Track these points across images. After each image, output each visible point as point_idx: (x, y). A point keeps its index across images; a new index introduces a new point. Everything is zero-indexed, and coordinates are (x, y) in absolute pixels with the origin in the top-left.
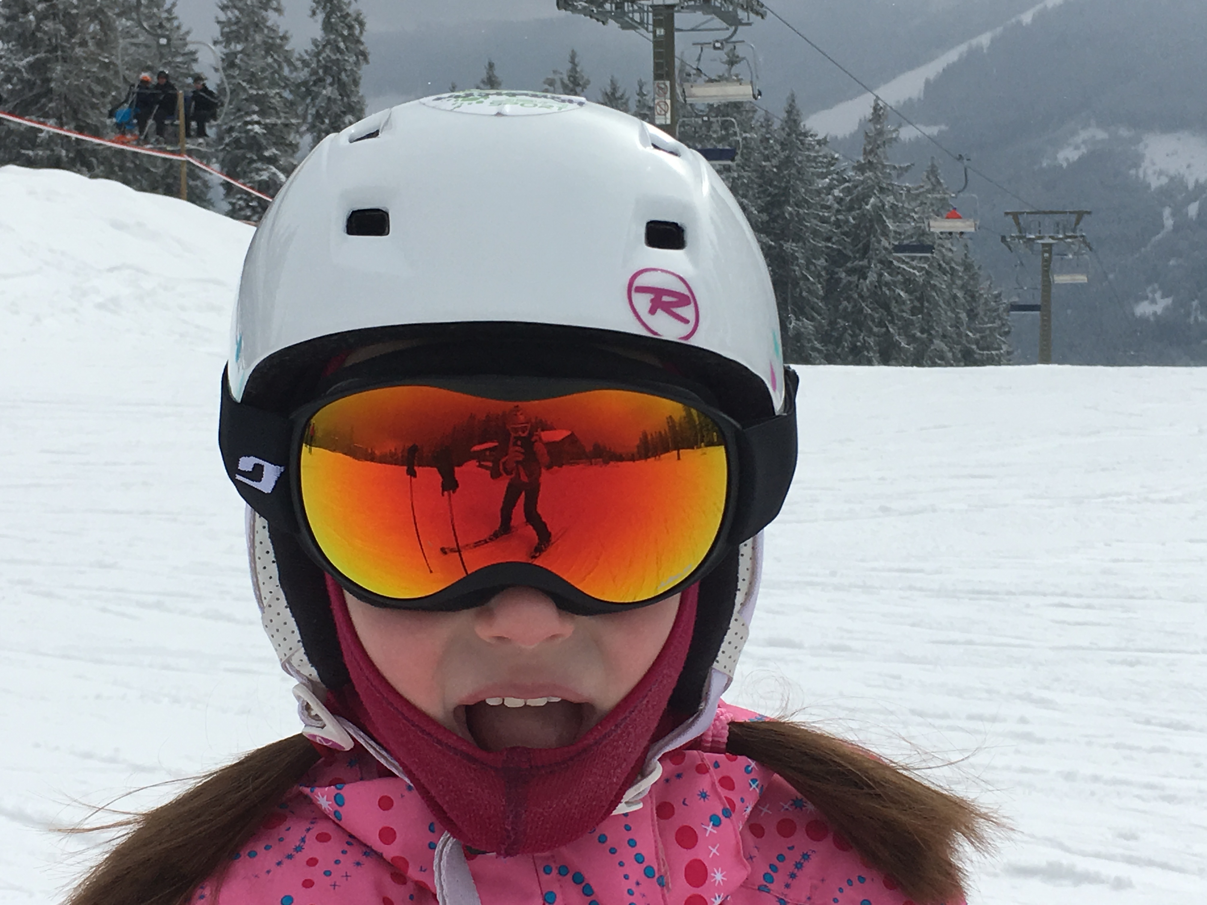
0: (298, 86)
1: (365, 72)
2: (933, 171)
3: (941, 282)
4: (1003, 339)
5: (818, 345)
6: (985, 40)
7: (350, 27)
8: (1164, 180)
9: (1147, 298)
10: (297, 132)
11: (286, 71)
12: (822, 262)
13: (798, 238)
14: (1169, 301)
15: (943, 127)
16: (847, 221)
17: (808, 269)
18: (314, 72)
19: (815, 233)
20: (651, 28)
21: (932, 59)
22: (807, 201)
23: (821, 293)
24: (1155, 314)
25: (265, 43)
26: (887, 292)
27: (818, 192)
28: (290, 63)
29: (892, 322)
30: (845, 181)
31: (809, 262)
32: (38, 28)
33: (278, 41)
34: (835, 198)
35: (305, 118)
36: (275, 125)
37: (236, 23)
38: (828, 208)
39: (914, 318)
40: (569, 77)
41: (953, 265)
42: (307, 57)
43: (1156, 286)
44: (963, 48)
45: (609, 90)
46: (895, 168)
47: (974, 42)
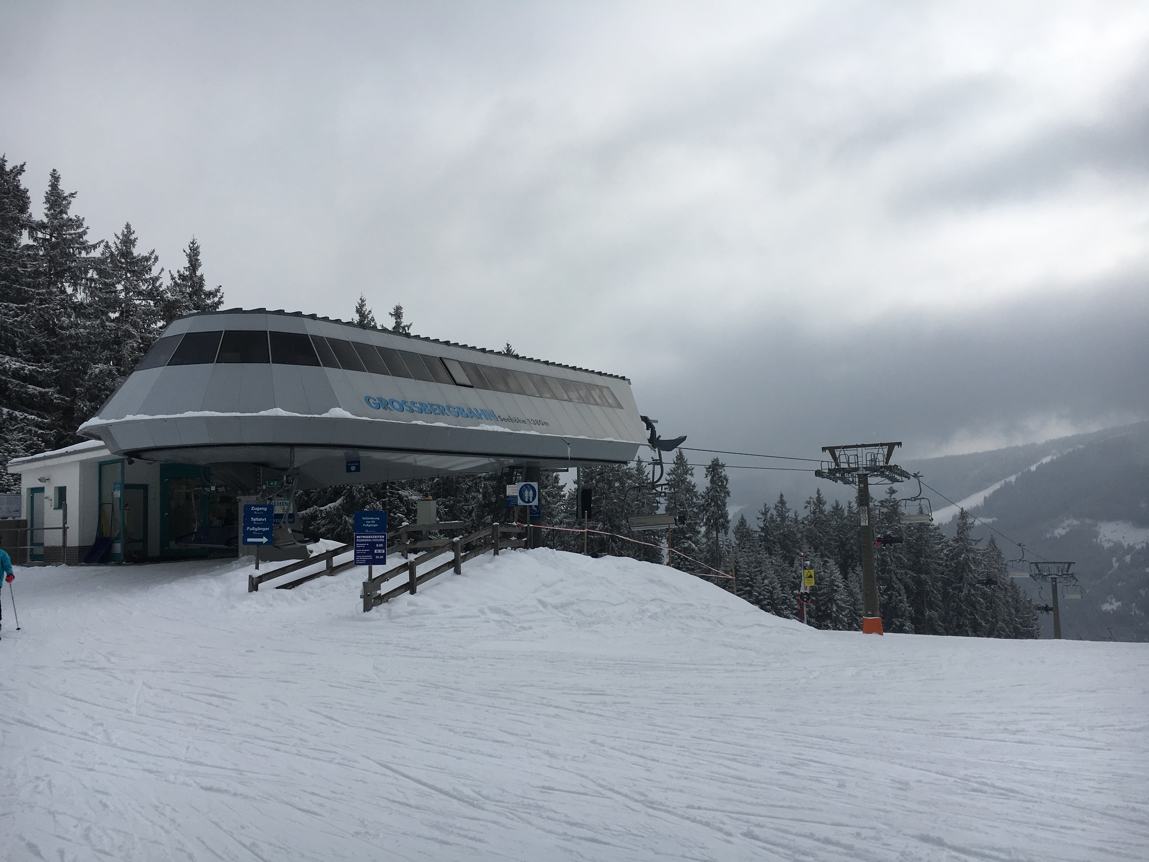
0: (700, 507)
1: (728, 500)
2: (992, 541)
3: (1001, 594)
4: (1034, 622)
5: (940, 623)
6: (1013, 478)
7: (722, 482)
8: (1111, 544)
9: (1108, 602)
10: (699, 526)
11: (695, 500)
12: (939, 584)
13: (927, 573)
14: (1120, 603)
15: (995, 519)
16: (951, 565)
17: (933, 587)
18: (707, 501)
19: (936, 570)
20: (857, 484)
21: (987, 488)
22: (931, 556)
23: (940, 598)
24: (1113, 610)
25: (686, 488)
26: (974, 599)
27: (936, 552)
28: (696, 497)
29: (976, 613)
30: (949, 546)
31: (933, 585)
32: (597, 486)
33: (691, 487)
34: (945, 554)
35: (703, 520)
36: (691, 523)
37: (674, 481)
38: (942, 559)
39: (988, 611)
40: (817, 500)
41: (1006, 586)
42: (703, 494)
43: (1112, 596)
44: (1003, 482)
45: (835, 505)
46: (973, 540)
47: (1008, 480)
